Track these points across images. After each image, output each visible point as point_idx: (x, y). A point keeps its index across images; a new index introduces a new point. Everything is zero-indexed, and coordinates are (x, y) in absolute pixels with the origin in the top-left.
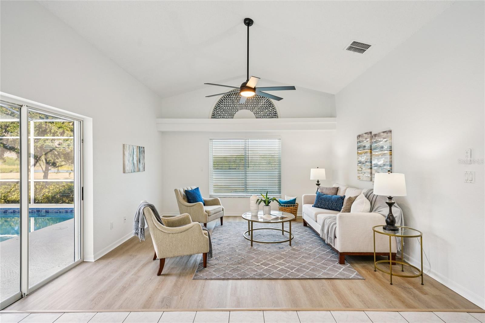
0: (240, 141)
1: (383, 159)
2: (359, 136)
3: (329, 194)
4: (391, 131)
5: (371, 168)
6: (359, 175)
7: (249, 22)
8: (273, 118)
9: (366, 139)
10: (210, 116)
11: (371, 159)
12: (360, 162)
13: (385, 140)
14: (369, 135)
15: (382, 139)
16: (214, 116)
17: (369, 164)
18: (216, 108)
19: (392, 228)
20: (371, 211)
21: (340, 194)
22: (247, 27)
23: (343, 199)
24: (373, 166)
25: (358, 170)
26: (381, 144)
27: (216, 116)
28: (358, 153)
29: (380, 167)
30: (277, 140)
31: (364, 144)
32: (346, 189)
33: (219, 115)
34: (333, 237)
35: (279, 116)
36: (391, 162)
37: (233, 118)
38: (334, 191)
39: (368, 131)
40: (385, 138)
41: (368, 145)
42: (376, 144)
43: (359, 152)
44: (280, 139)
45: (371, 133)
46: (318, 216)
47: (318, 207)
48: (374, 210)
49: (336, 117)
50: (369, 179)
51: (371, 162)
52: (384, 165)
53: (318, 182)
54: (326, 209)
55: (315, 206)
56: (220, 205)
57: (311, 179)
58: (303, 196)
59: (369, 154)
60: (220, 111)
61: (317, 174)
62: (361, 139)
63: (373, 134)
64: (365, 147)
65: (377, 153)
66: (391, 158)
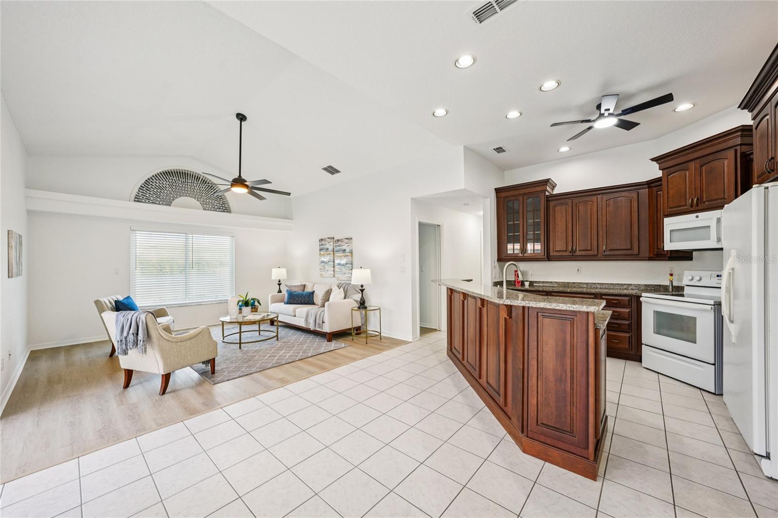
0: (180, 236)
1: (346, 259)
2: (322, 240)
3: (299, 291)
4: (351, 239)
5: (334, 267)
6: (321, 273)
7: (241, 117)
8: (224, 212)
9: (329, 243)
10: (133, 198)
11: (334, 259)
12: (323, 262)
13: (348, 245)
14: (333, 240)
15: (344, 244)
16: (137, 199)
17: (331, 263)
18: (141, 188)
19: (364, 307)
20: (345, 298)
21: (309, 289)
22: (239, 122)
23: (313, 294)
24: (335, 265)
25: (320, 269)
26: (344, 248)
27: (140, 199)
28: (320, 254)
29: (343, 265)
30: (228, 238)
31: (327, 247)
32: (314, 286)
33: (146, 198)
34: (321, 322)
35: (232, 211)
36: (352, 261)
37: (170, 205)
38: (302, 288)
39: (332, 236)
40: (347, 243)
41: (331, 248)
42: (339, 248)
43: (322, 253)
44: (233, 237)
45: (333, 238)
46: (297, 310)
47: (291, 304)
48: (347, 296)
49: (292, 219)
50: (333, 276)
51: (334, 262)
52: (347, 264)
53: (279, 281)
54: (298, 304)
55: (288, 303)
56: (168, 315)
57: (272, 279)
58: (270, 296)
59: (332, 255)
60: (149, 193)
61: (278, 273)
62: (323, 242)
63: (335, 239)
64: (328, 249)
65: (340, 255)
66: (352, 259)
